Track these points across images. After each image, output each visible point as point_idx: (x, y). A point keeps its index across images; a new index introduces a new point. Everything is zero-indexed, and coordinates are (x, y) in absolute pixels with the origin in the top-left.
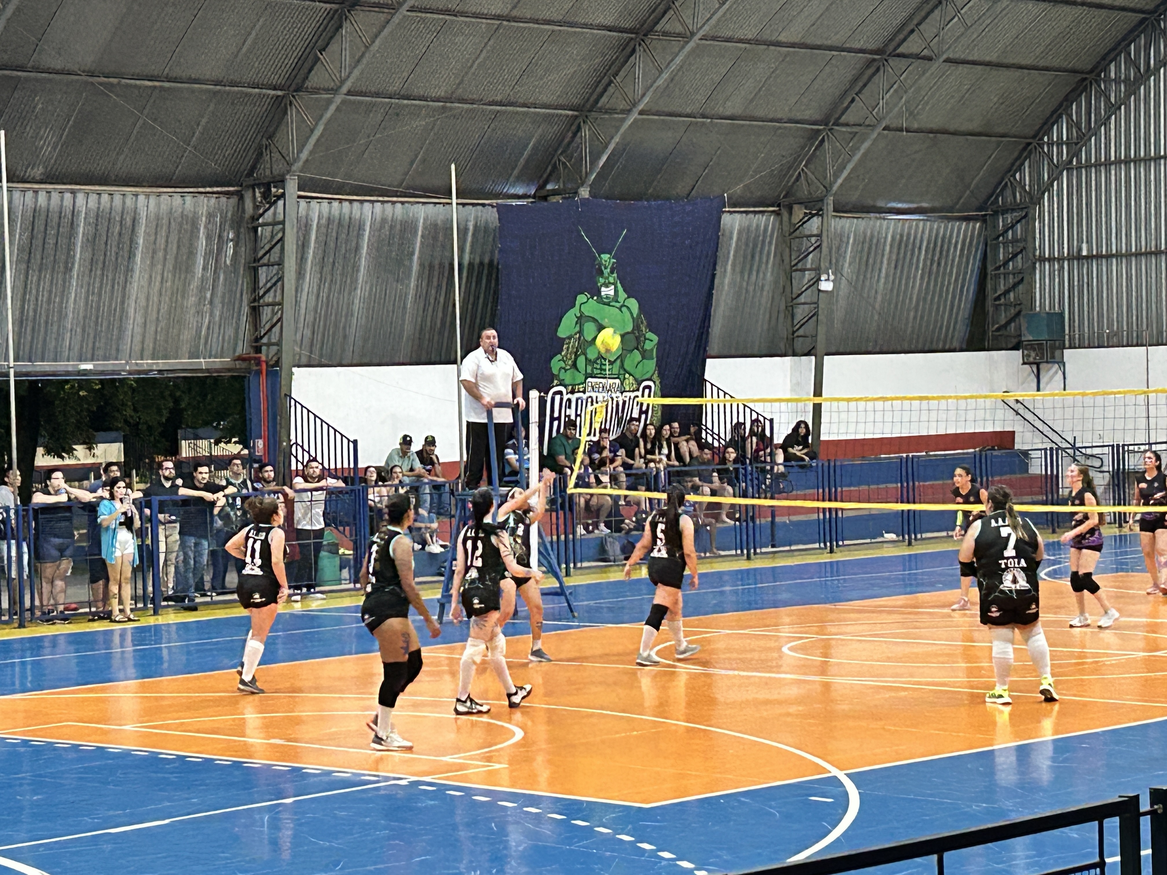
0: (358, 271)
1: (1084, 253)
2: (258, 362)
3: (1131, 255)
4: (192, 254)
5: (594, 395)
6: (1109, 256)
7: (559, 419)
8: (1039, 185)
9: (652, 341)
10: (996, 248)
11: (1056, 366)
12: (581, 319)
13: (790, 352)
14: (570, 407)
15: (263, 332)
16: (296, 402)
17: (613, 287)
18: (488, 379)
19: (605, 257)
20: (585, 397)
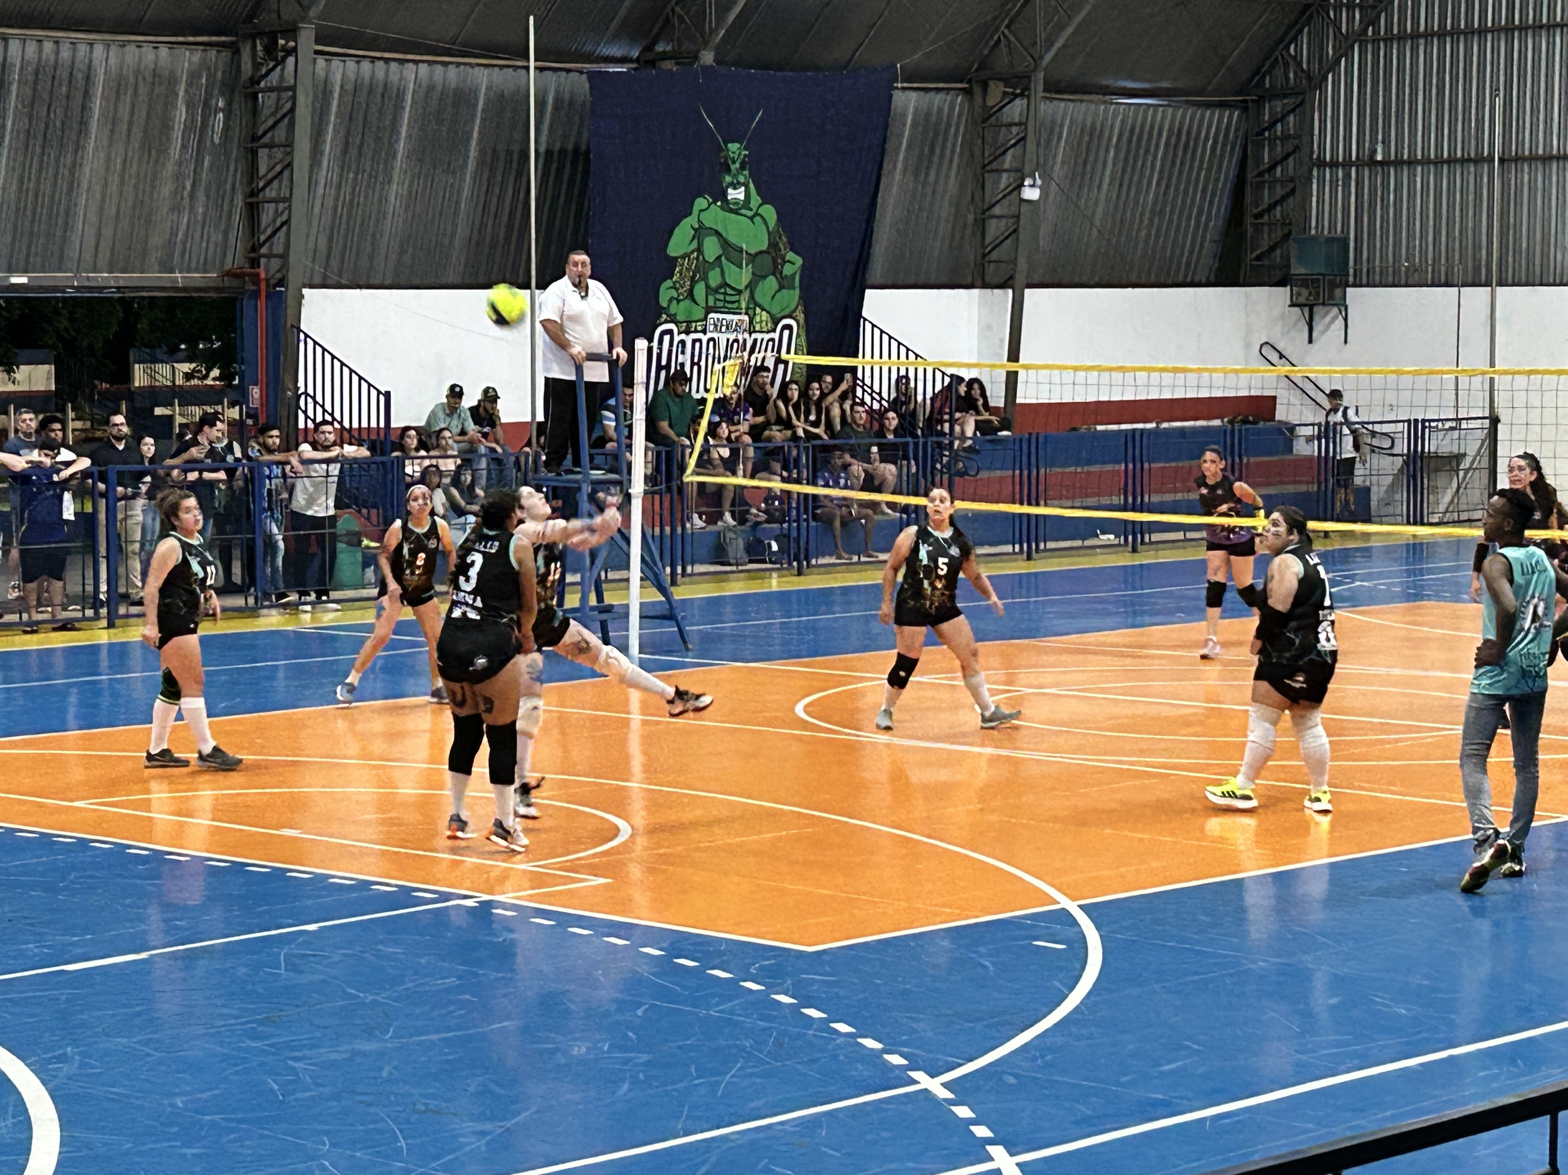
0: (394, 157)
1: (1379, 157)
2: (255, 279)
3: (1443, 162)
4: (166, 126)
5: (715, 335)
6: (1412, 163)
7: (668, 367)
8: (1320, 63)
9: (793, 264)
10: (1260, 146)
11: (1335, 310)
12: (700, 232)
13: (979, 283)
14: (683, 353)
15: (263, 238)
16: (307, 336)
17: (743, 189)
18: (576, 319)
19: (734, 147)
20: (704, 339)
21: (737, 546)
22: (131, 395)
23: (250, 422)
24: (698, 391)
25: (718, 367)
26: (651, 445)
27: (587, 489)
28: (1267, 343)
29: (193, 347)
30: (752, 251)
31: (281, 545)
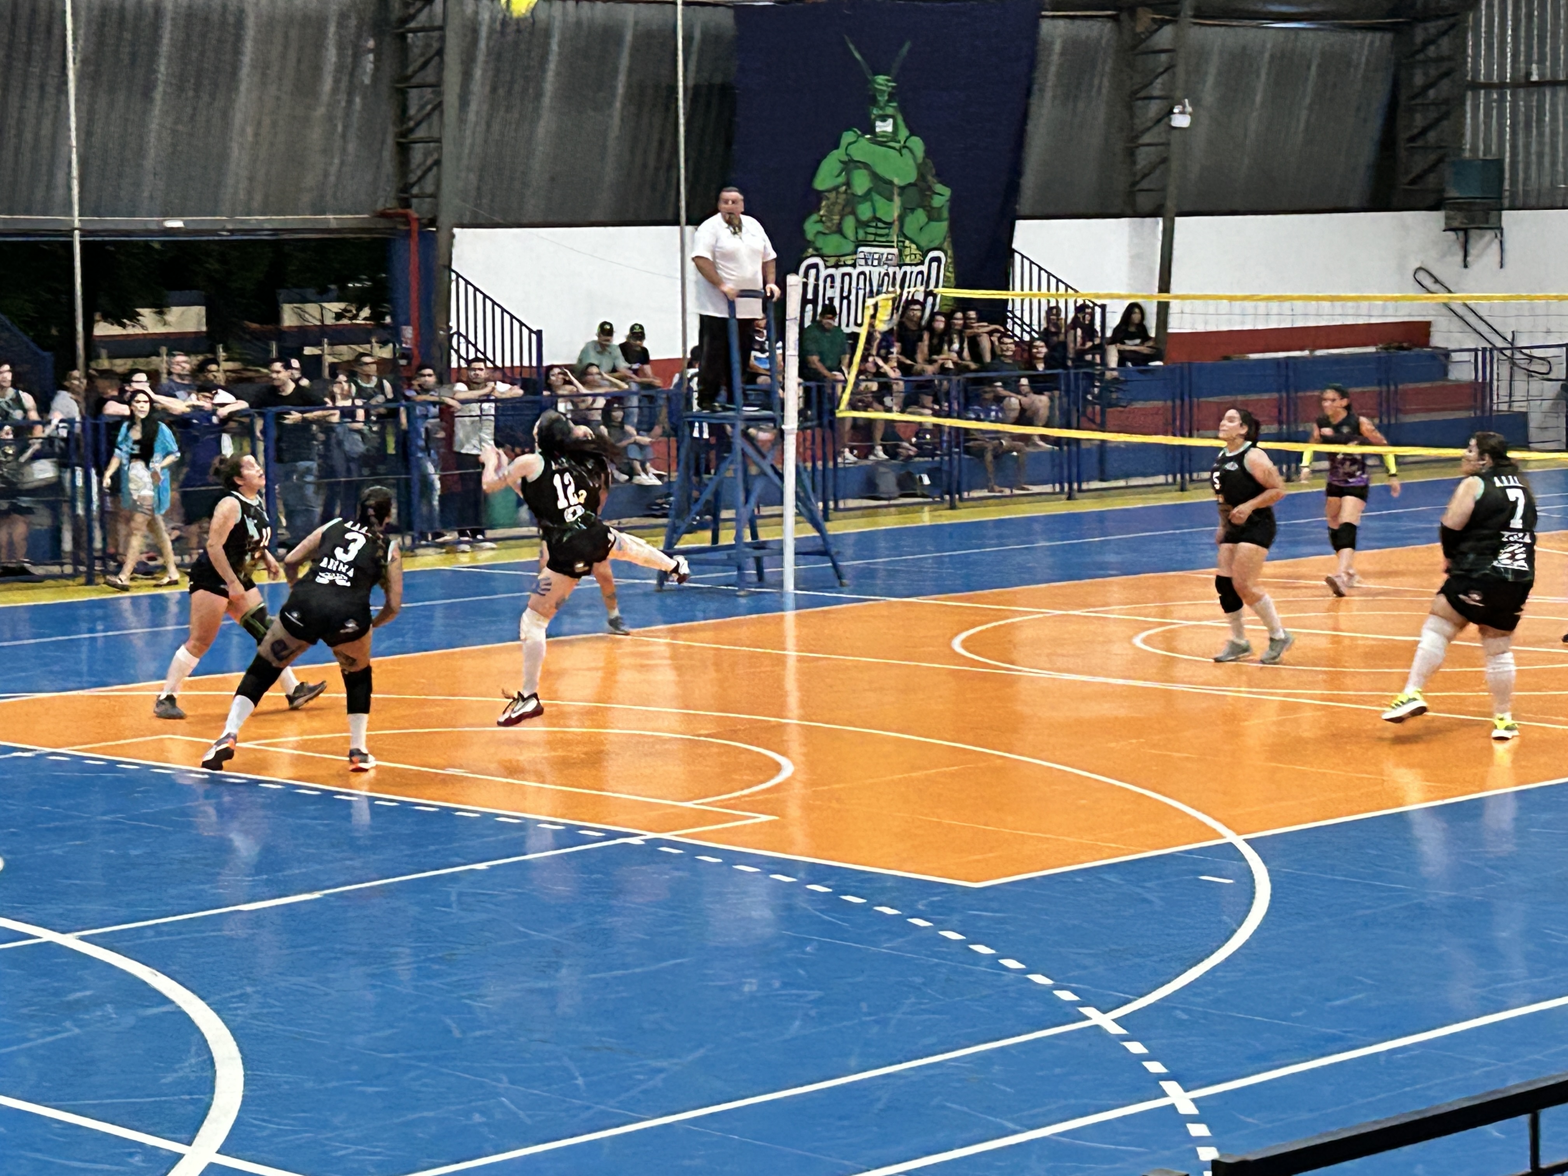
0: (542, 95)
1: (1535, 78)
2: (407, 220)
5: (867, 269)
7: (816, 301)
9: (942, 196)
10: (1412, 68)
11: (1491, 234)
12: (850, 165)
13: (1129, 212)
14: (831, 287)
15: (414, 178)
16: (458, 276)
17: (890, 121)
18: (729, 256)
19: (881, 79)
20: (855, 273)
21: (888, 481)
22: (281, 335)
23: (403, 362)
24: (848, 325)
25: (870, 302)
28: (1420, 269)
29: (342, 287)
30: (902, 184)
31: (438, 484)
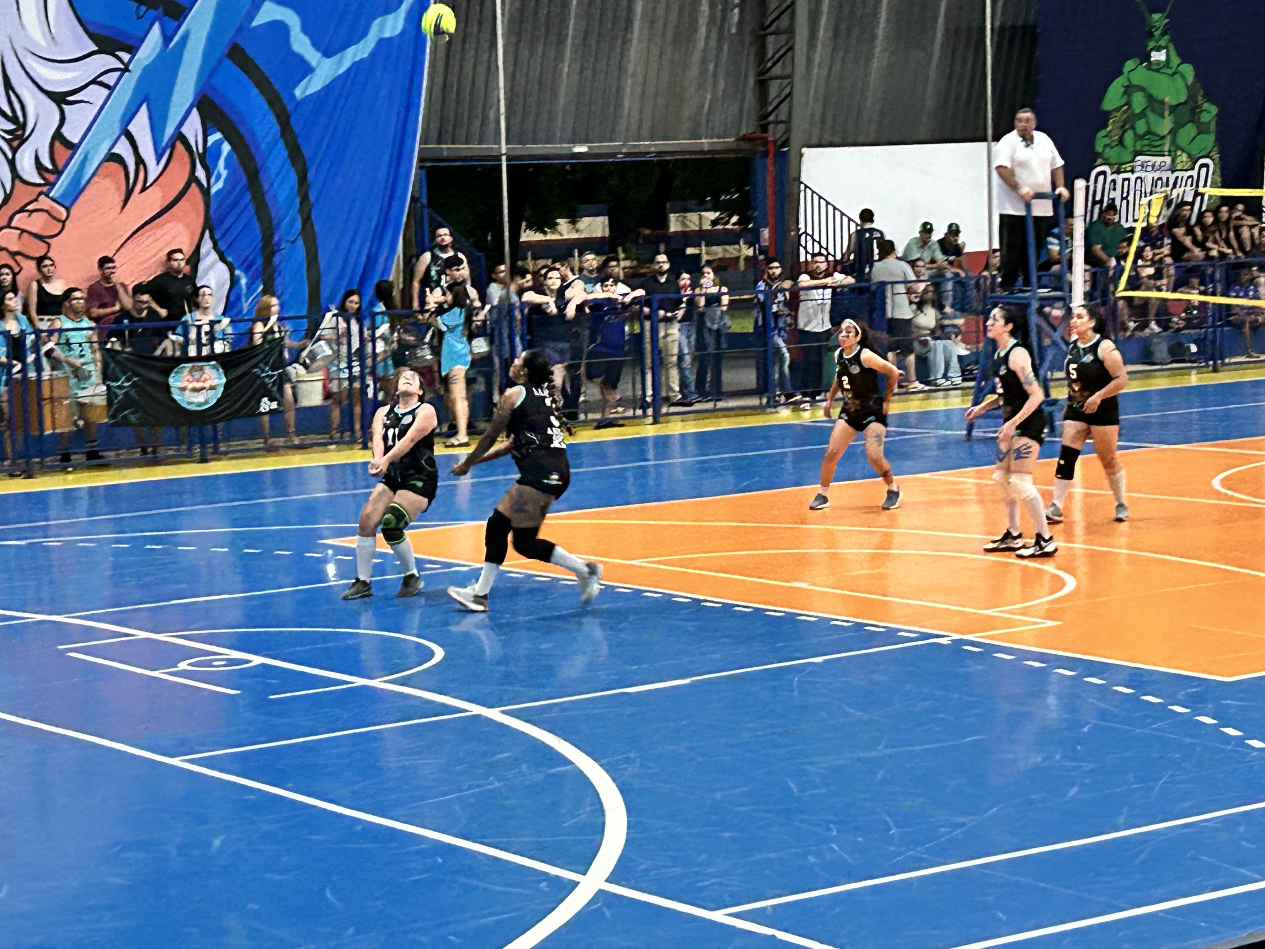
0: (876, 38)
5: (1142, 175)
7: (1101, 202)
9: (1209, 113)
12: (1129, 89)
14: (1114, 189)
15: (770, 108)
16: (806, 187)
17: (1165, 51)
18: (1023, 165)
19: (1156, 16)
20: (1133, 177)
22: (668, 239)
24: (1127, 221)
25: (1145, 201)
26: (1088, 267)
27: (1035, 305)
29: (716, 198)
30: (1174, 103)
31: (787, 355)
